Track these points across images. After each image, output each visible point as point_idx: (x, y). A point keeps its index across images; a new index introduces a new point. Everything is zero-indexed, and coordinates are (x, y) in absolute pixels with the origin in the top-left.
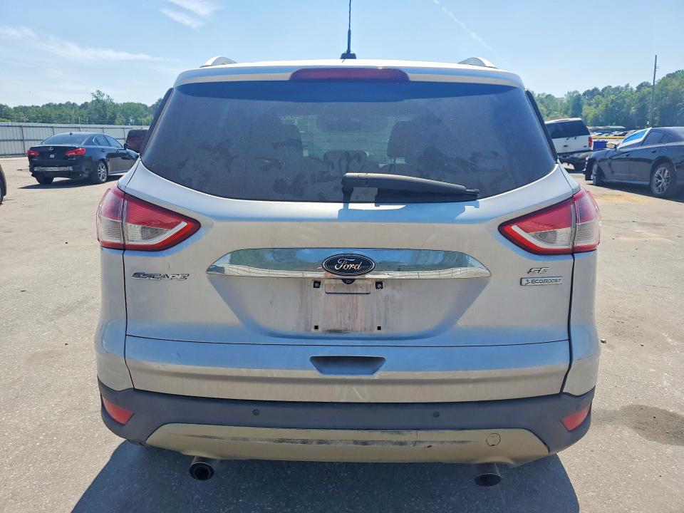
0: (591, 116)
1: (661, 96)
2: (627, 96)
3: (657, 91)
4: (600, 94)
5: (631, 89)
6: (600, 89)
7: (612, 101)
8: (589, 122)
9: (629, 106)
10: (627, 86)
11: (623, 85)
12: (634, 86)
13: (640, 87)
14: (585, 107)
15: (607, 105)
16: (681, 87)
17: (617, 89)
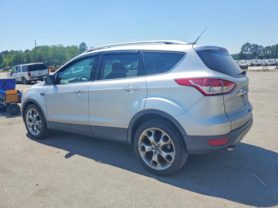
0: (7, 62)
1: (34, 55)
2: (22, 55)
3: (32, 53)
4: (9, 53)
5: (23, 52)
6: (9, 51)
7: (16, 56)
8: (7, 65)
9: (23, 58)
10: (21, 50)
11: (19, 50)
12: (23, 51)
13: (26, 51)
14: (4, 58)
15: (14, 58)
16: (41, 52)
17: (16, 51)
